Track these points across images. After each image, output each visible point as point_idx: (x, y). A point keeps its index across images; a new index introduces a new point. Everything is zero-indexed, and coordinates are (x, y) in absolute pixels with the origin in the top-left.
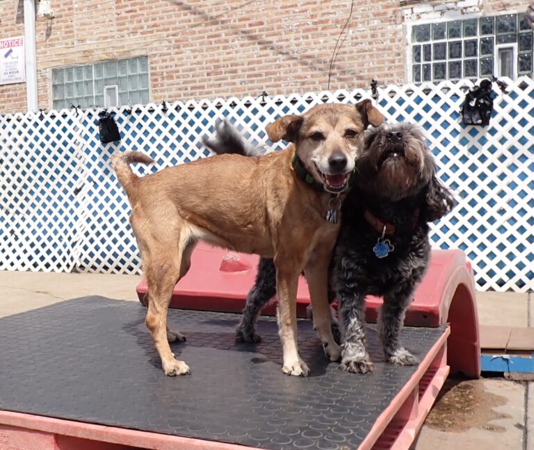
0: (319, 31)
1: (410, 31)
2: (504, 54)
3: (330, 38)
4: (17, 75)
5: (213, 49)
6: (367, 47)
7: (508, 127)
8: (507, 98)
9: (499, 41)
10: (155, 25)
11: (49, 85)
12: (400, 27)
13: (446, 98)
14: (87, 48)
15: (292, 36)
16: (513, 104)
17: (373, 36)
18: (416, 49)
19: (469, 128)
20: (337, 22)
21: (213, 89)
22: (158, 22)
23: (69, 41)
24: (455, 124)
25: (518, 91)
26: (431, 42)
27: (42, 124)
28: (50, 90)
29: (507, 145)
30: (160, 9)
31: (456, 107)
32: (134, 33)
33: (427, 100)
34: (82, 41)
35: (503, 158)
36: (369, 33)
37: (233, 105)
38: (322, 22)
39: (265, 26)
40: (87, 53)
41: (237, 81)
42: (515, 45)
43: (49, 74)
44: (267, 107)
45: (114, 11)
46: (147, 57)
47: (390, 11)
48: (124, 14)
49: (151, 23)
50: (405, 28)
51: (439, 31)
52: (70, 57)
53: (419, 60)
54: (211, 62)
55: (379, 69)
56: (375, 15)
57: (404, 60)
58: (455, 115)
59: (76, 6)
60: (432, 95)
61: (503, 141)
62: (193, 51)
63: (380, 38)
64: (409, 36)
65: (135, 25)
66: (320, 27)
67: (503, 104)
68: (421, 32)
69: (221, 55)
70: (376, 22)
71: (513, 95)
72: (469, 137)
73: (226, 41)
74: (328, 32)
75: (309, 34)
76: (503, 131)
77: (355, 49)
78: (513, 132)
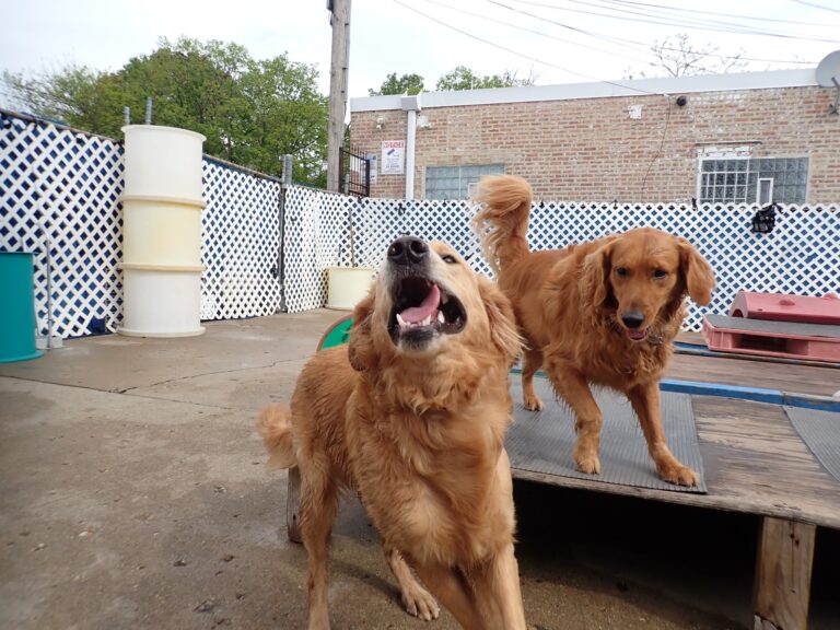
0: (637, 158)
1: (700, 164)
2: (765, 184)
3: (644, 164)
4: (397, 169)
5: (556, 164)
6: (670, 172)
7: (781, 234)
8: (782, 217)
9: (761, 176)
10: (512, 143)
11: (423, 178)
12: (694, 160)
13: (742, 214)
14: (456, 154)
15: (616, 160)
16: (786, 221)
17: (675, 165)
18: (704, 177)
19: (756, 234)
20: (650, 153)
21: (554, 192)
22: (514, 140)
23: (442, 147)
24: (747, 230)
25: (790, 213)
26: (715, 172)
27: (444, 209)
28: (424, 182)
29: (780, 246)
30: (517, 132)
31: (748, 219)
32: (496, 147)
33: (730, 214)
34: (453, 148)
35: (776, 254)
36: (672, 162)
37: (594, 207)
38: (639, 152)
39: (596, 151)
40: (456, 158)
41: (573, 187)
42: (772, 180)
43: (424, 170)
44: (618, 210)
45: (480, 130)
46: (504, 165)
47: (688, 149)
48: (487, 132)
49: (509, 141)
50: (697, 162)
51: (721, 165)
52: (442, 159)
53: (705, 184)
54: (554, 172)
55: (677, 188)
56: (678, 151)
57: (695, 183)
58: (747, 225)
59: (449, 122)
60: (733, 211)
61: (777, 243)
62: (541, 164)
63: (679, 166)
64: (700, 167)
65: (497, 141)
66: (637, 155)
67: (780, 220)
68: (708, 165)
69: (562, 168)
70: (677, 156)
71: (787, 215)
72: (756, 239)
73: (567, 159)
74: (643, 159)
75: (629, 160)
76: (778, 237)
77: (662, 172)
78: (785, 238)
